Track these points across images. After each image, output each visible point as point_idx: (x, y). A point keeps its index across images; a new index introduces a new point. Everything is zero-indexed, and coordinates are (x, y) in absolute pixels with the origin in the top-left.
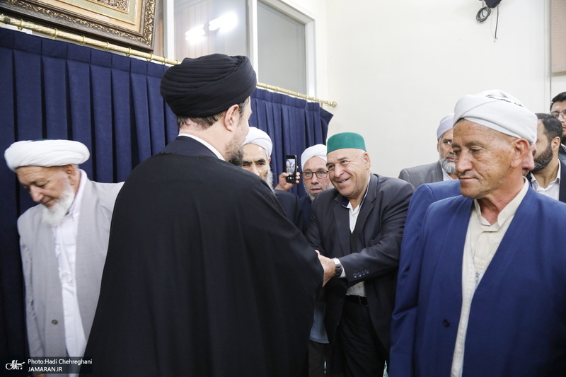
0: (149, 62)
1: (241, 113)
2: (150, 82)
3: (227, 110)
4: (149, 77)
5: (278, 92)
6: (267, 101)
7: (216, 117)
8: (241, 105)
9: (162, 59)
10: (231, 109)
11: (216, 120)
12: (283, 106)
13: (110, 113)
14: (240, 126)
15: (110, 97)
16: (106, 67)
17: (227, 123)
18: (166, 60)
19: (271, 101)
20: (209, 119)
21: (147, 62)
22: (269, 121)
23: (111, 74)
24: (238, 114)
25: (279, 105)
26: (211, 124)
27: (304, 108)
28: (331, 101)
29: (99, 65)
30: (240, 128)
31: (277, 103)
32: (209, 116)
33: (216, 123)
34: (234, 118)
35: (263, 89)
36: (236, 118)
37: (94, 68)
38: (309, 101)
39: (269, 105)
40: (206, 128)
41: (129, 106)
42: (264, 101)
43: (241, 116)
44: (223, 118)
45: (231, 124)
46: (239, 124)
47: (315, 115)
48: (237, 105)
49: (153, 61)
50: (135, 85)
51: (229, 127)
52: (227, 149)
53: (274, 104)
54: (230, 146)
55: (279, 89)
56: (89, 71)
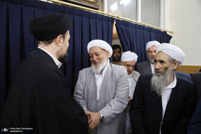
0: (97, 14)
1: (64, 38)
2: (97, 22)
3: (57, 37)
4: (97, 20)
5: (150, 27)
6: (145, 30)
7: (52, 40)
8: (64, 35)
9: (102, 12)
10: (59, 37)
11: (53, 42)
12: (151, 33)
13: (81, 35)
14: (64, 44)
15: (81, 28)
16: (80, 16)
17: (58, 43)
18: (104, 13)
19: (146, 31)
20: (49, 41)
21: (96, 13)
22: (145, 39)
23: (82, 19)
24: (63, 39)
25: (150, 32)
26: (50, 43)
27: (160, 34)
28: (171, 31)
29: (77, 15)
30: (64, 45)
31: (149, 31)
32: (49, 40)
33: (53, 43)
34: (61, 41)
35: (143, 25)
36: (62, 41)
37: (75, 16)
38: (162, 31)
39: (145, 32)
40: (48, 45)
41: (88, 32)
42: (143, 31)
43: (64, 40)
44: (55, 40)
45: (59, 43)
46: (63, 43)
47: (164, 37)
48: (61, 35)
49: (98, 13)
50: (91, 23)
51: (59, 44)
52: (57, 53)
53: (147, 32)
54: (59, 52)
55: (150, 25)
56: (73, 18)
